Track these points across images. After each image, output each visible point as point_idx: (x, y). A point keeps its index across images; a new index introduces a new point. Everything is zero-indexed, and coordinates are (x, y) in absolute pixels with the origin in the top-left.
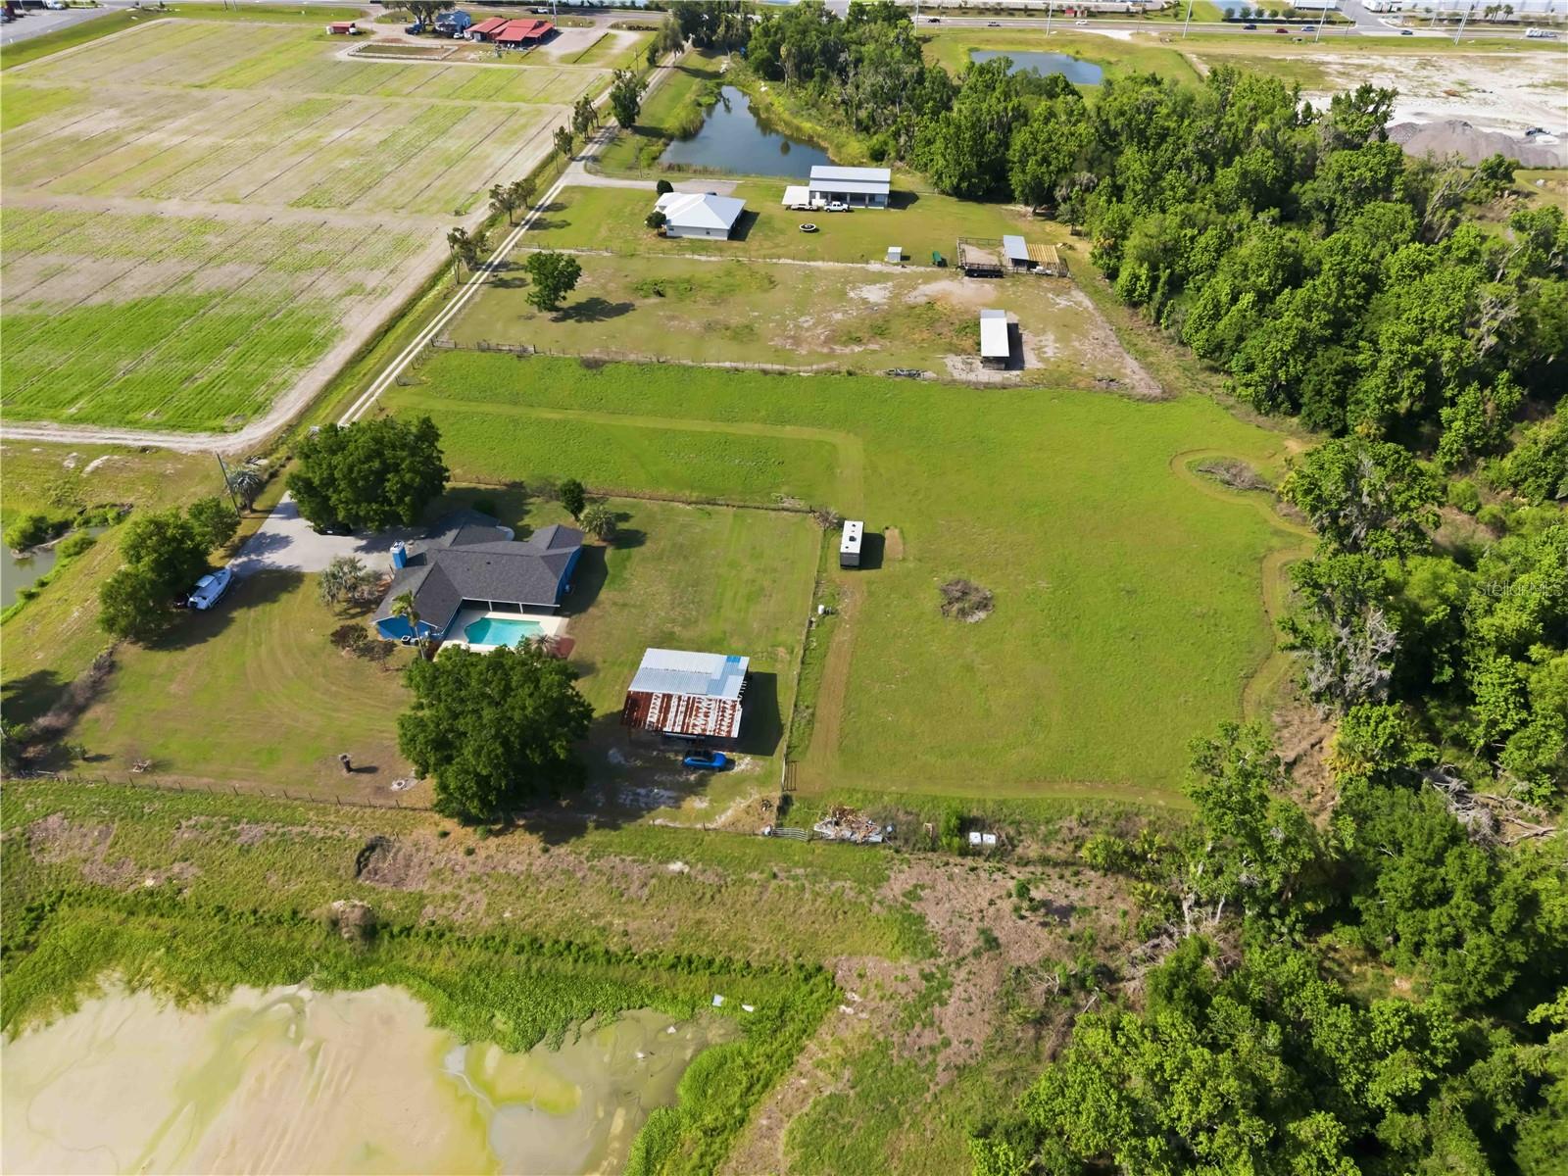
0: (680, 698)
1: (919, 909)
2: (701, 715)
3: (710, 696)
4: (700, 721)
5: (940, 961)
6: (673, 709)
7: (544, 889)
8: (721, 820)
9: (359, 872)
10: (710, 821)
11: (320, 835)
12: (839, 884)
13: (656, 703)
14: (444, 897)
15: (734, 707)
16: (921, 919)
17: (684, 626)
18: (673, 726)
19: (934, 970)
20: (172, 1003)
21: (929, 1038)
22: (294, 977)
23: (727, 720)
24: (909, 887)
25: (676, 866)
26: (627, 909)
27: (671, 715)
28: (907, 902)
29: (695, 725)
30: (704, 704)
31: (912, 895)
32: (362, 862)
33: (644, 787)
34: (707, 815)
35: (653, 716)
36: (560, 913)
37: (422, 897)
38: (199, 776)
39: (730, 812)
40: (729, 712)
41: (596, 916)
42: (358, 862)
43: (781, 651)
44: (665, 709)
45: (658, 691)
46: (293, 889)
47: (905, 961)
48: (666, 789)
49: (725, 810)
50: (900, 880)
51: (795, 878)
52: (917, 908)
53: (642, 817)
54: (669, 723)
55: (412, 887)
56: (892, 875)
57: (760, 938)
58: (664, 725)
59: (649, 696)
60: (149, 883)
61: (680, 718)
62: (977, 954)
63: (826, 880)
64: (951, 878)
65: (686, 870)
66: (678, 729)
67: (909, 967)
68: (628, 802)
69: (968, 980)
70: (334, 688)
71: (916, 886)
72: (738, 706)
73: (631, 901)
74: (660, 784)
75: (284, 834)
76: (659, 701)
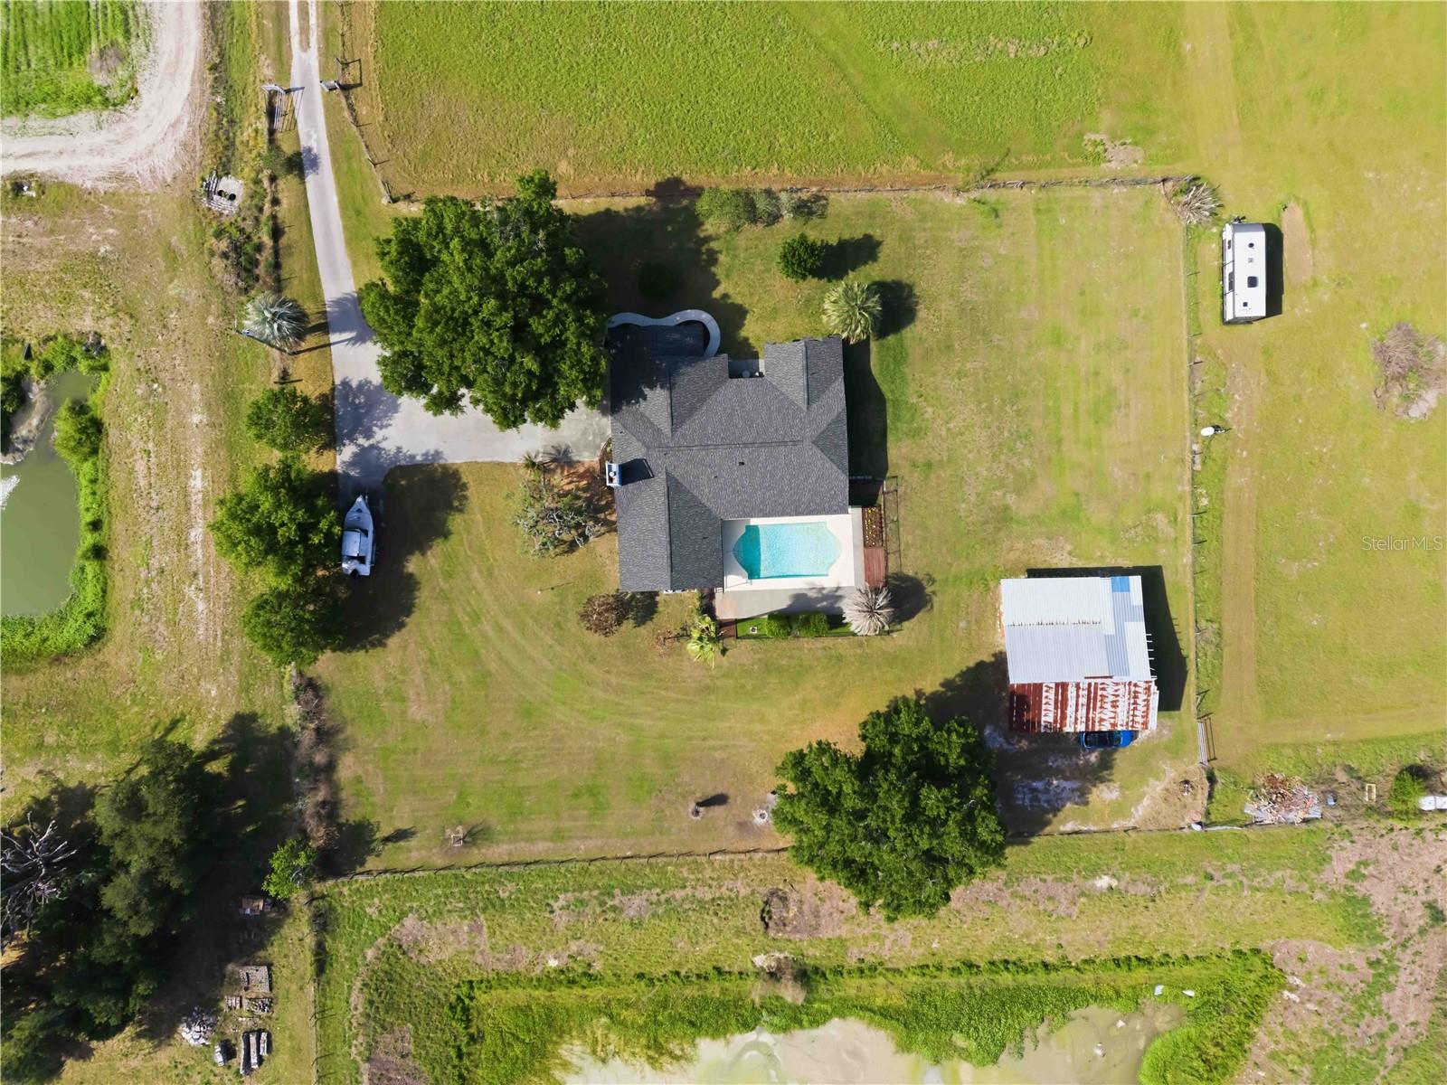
0: (1078, 686)
1: (1364, 891)
2: (1108, 706)
3: (1116, 679)
4: (1108, 714)
5: (1386, 946)
6: (1071, 703)
7: (969, 920)
8: (1139, 813)
9: (767, 925)
10: (1127, 816)
11: (709, 897)
12: (1279, 874)
13: (1049, 697)
14: (865, 938)
15: (1148, 689)
16: (1366, 900)
17: (1018, 491)
18: (1074, 724)
19: (1380, 956)
20: (647, 1067)
21: (1378, 1025)
22: (747, 1026)
23: (1141, 708)
24: (1352, 867)
25: (1103, 882)
26: (1060, 925)
27: (1070, 711)
28: (1349, 883)
29: (1101, 720)
30: (1110, 690)
31: (1352, 875)
32: (765, 917)
33: (1039, 778)
34: (1119, 810)
35: (1048, 716)
36: (989, 938)
37: (842, 941)
39: (1146, 802)
40: (1142, 697)
41: (1027, 935)
42: (763, 919)
43: (1161, 519)
44: (1062, 704)
45: (1048, 678)
46: (706, 950)
47: (1351, 949)
48: (1066, 779)
49: (1139, 800)
50: (1343, 859)
51: (1231, 876)
52: (1361, 889)
53: (1048, 823)
54: (1069, 720)
55: (826, 933)
56: (1333, 855)
57: (1196, 933)
58: (1063, 724)
59: (1038, 687)
60: (553, 963)
61: (1082, 712)
62: (1422, 931)
63: (1264, 872)
64: (1395, 848)
65: (1114, 883)
66: (1081, 728)
67: (1355, 954)
68: (1027, 802)
69: (1413, 962)
70: (614, 680)
71: (1359, 864)
72: (1154, 688)
73: (1060, 918)
74: (1057, 772)
75: (667, 901)
76: (1052, 695)
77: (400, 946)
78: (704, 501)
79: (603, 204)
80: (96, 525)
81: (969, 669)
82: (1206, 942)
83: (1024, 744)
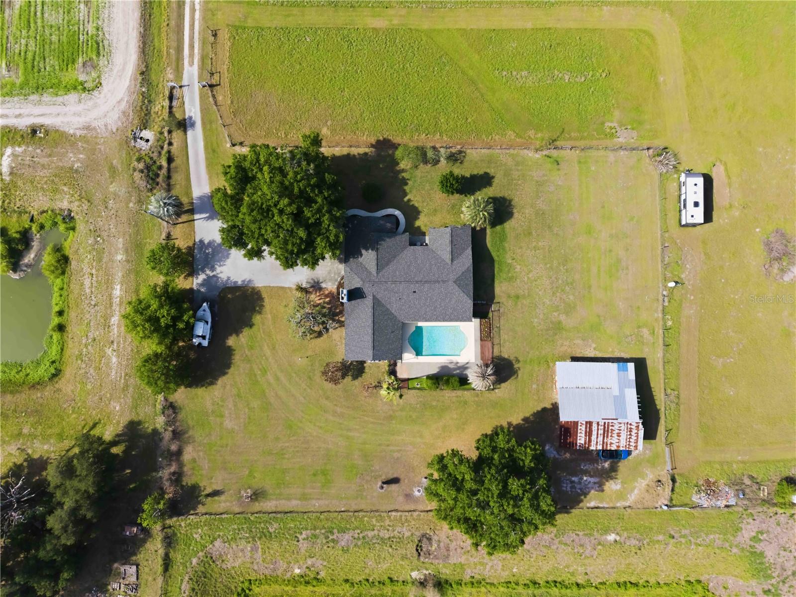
0: (598, 424)
1: (761, 549)
2: (615, 435)
3: (619, 420)
4: (615, 440)
5: (774, 581)
6: (594, 433)
7: (534, 556)
8: (632, 499)
9: (419, 554)
10: (626, 500)
11: (387, 536)
12: (712, 537)
13: (582, 429)
14: (475, 564)
15: (638, 427)
16: (762, 554)
17: (567, 313)
18: (596, 445)
19: (770, 587)
23: (634, 438)
24: (754, 534)
25: (612, 537)
26: (586, 561)
27: (594, 437)
28: (752, 543)
29: (611, 443)
30: (616, 427)
31: (754, 539)
32: (419, 549)
33: (576, 475)
34: (621, 495)
35: (581, 440)
36: (546, 568)
37: (462, 566)
38: (289, 499)
39: (636, 491)
40: (634, 431)
41: (567, 567)
42: (417, 550)
43: (645, 332)
44: (589, 433)
45: (582, 419)
46: (384, 567)
47: (754, 583)
48: (591, 476)
49: (632, 490)
50: (749, 530)
51: (684, 536)
52: (759, 547)
53: (582, 501)
54: (593, 443)
55: (453, 560)
56: (743, 527)
58: (589, 445)
59: (576, 423)
60: (297, 571)
61: (600, 439)
62: (794, 574)
63: (703, 535)
64: (778, 524)
65: (618, 538)
66: (600, 447)
67: (756, 586)
68: (569, 489)
69: (789, 592)
71: (758, 532)
72: (641, 426)
73: (586, 557)
74: (586, 472)
75: (364, 538)
76: (583, 428)
77: (212, 558)
78: (393, 311)
79: (345, 151)
80: (60, 313)
81: (538, 412)
82: (670, 575)
83: (568, 455)
